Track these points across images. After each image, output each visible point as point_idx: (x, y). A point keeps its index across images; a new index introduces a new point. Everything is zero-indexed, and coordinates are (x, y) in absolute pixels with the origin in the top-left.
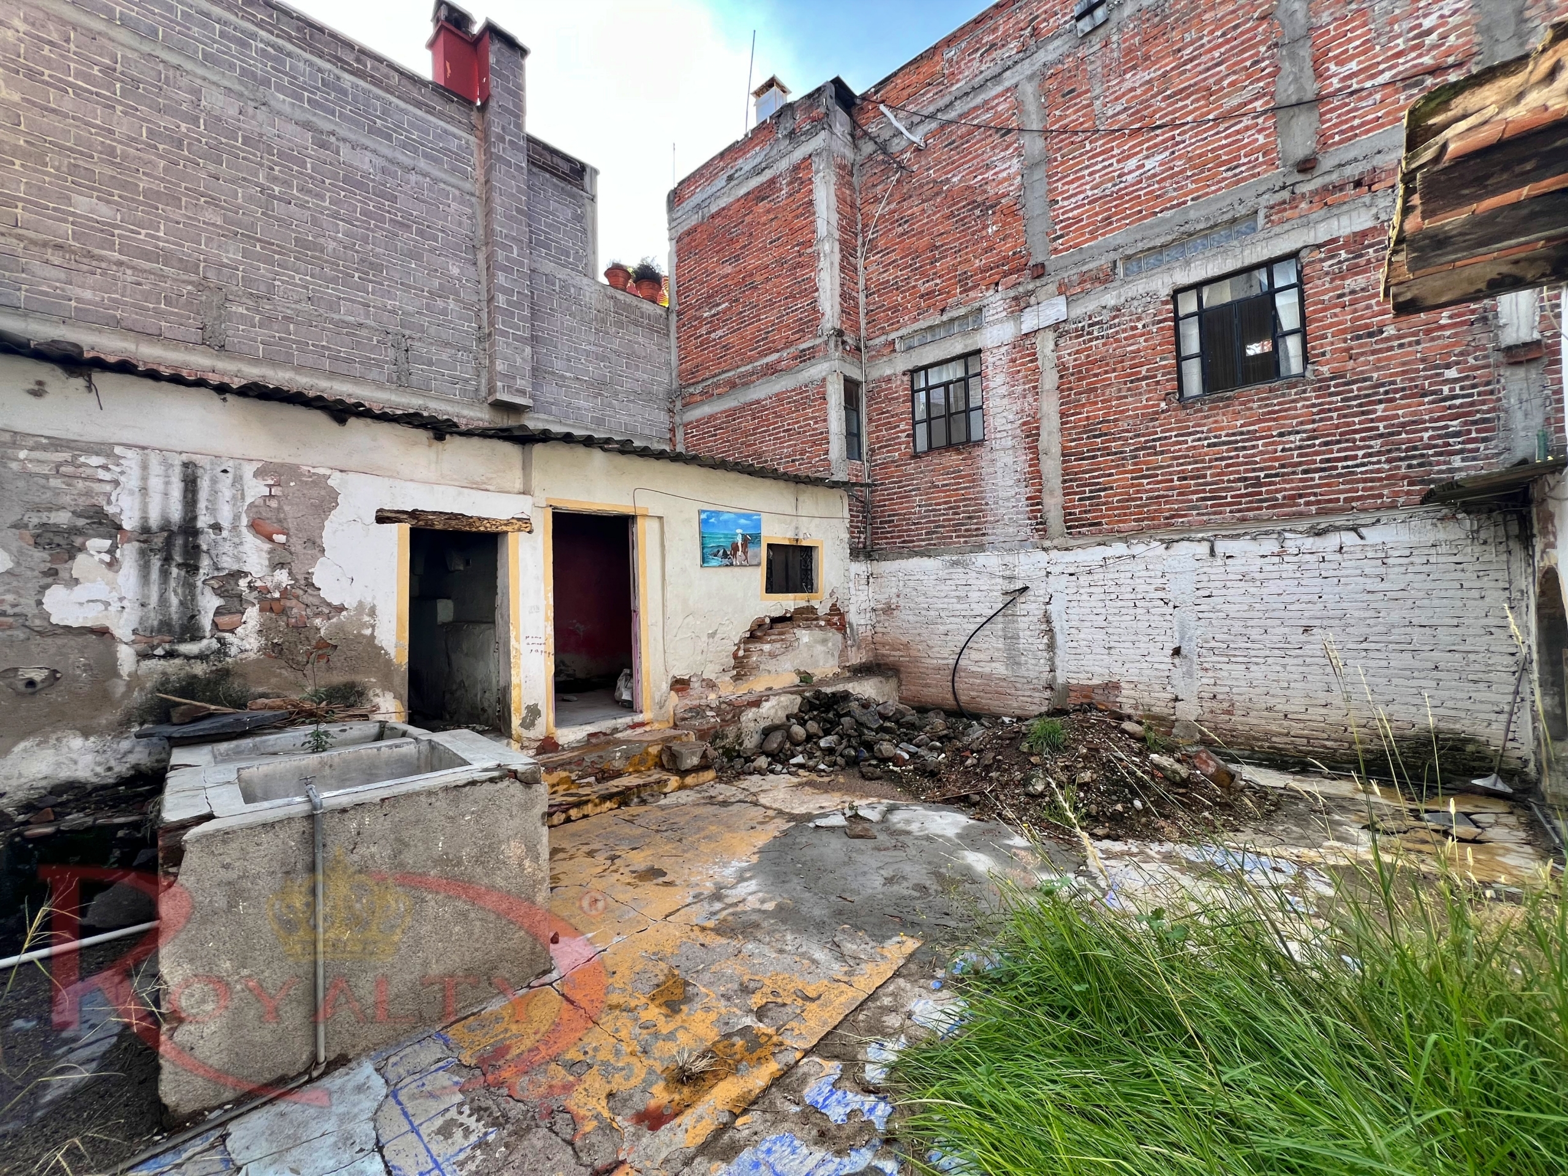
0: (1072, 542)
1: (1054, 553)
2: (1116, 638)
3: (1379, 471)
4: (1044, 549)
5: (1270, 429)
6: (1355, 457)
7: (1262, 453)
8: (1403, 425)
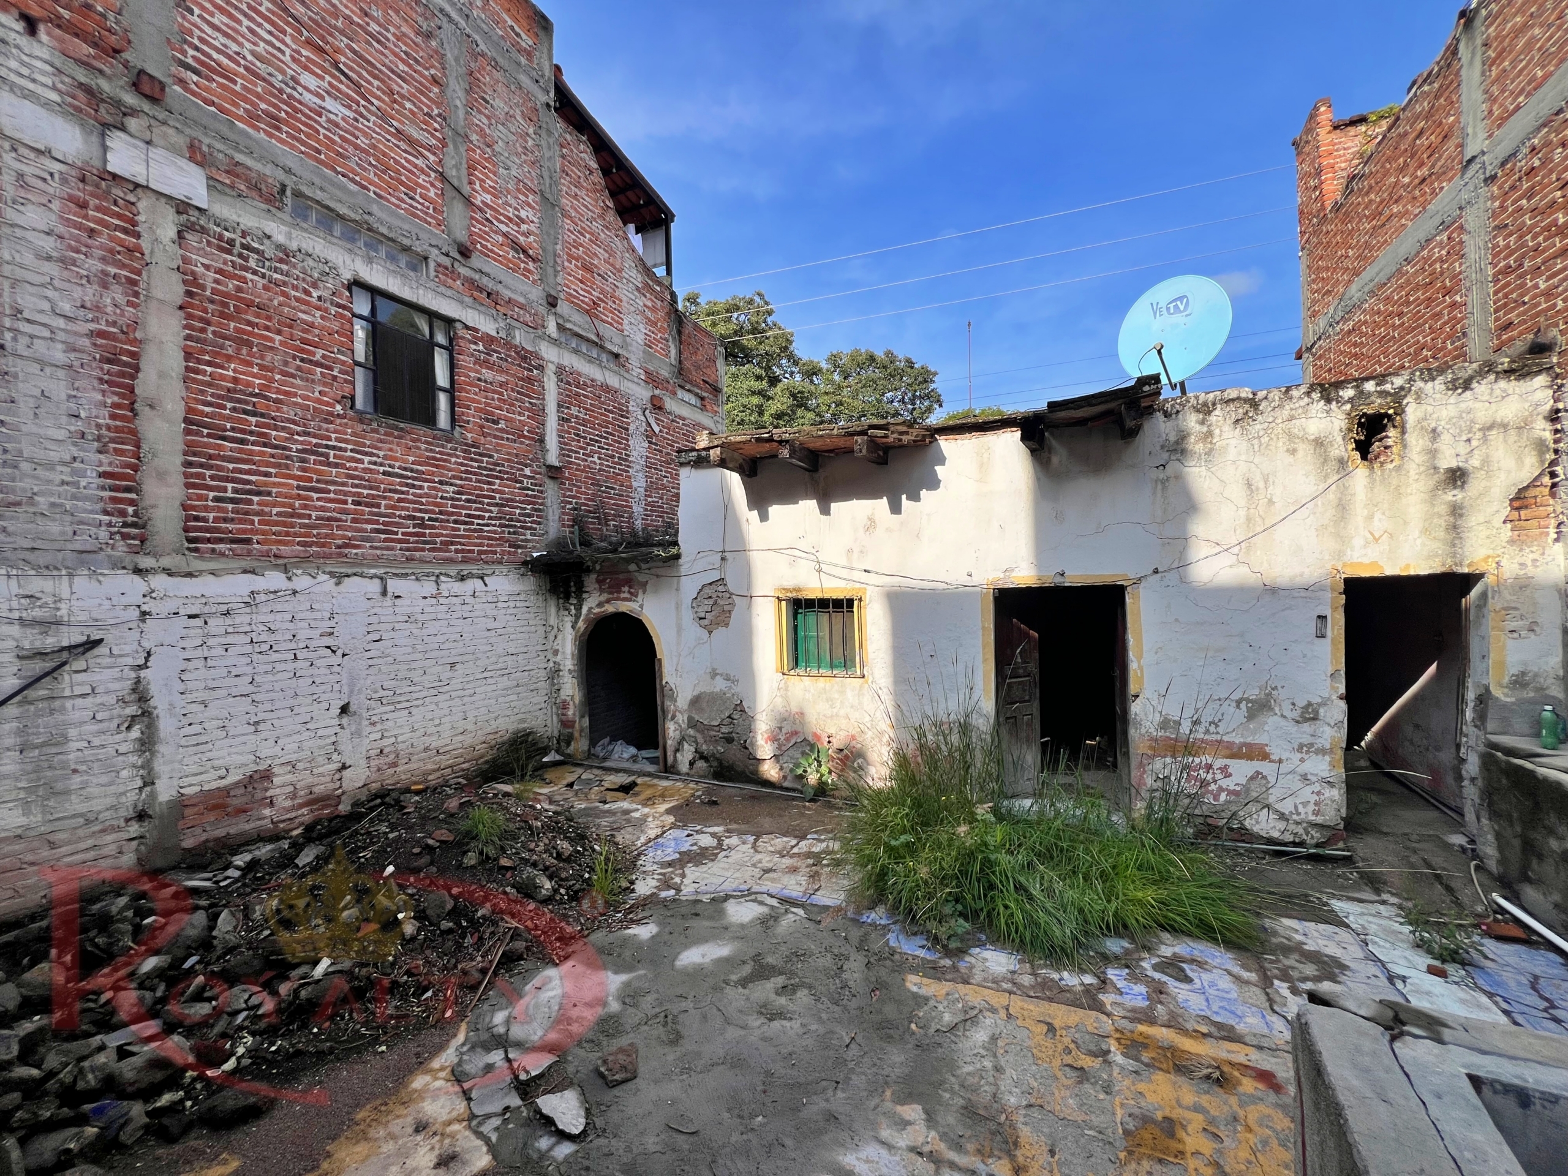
0: (197, 565)
1: (159, 582)
2: (268, 706)
3: (495, 532)
4: (137, 571)
5: (433, 474)
6: (483, 518)
7: (427, 495)
8: (508, 500)
